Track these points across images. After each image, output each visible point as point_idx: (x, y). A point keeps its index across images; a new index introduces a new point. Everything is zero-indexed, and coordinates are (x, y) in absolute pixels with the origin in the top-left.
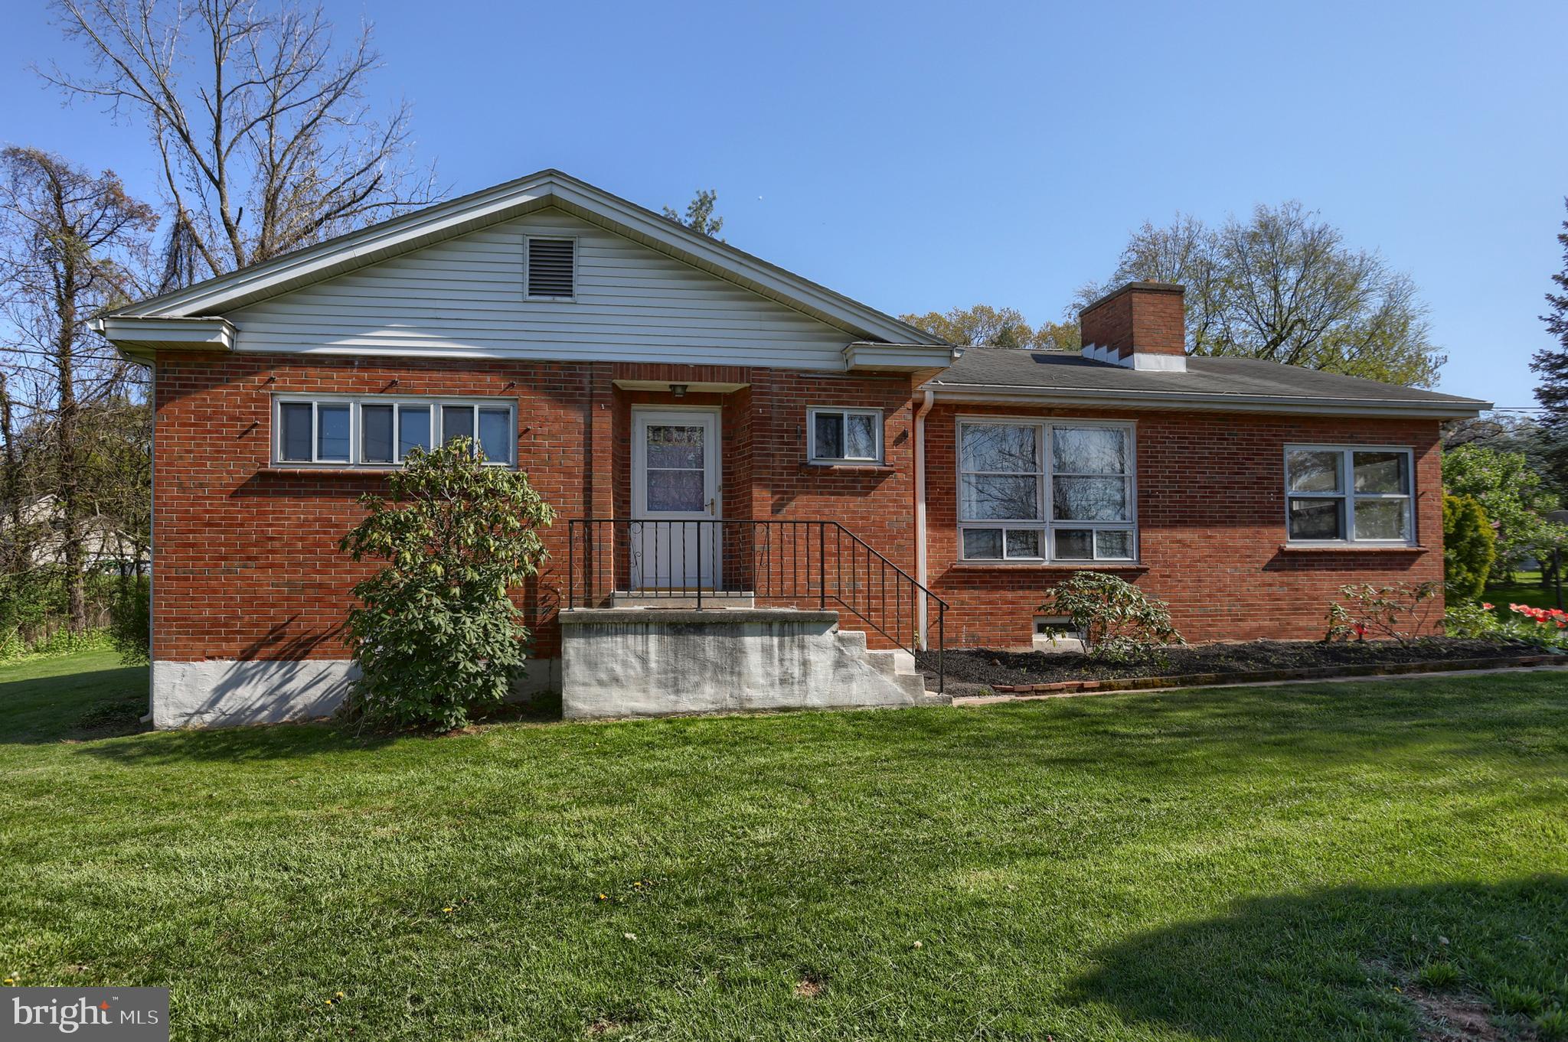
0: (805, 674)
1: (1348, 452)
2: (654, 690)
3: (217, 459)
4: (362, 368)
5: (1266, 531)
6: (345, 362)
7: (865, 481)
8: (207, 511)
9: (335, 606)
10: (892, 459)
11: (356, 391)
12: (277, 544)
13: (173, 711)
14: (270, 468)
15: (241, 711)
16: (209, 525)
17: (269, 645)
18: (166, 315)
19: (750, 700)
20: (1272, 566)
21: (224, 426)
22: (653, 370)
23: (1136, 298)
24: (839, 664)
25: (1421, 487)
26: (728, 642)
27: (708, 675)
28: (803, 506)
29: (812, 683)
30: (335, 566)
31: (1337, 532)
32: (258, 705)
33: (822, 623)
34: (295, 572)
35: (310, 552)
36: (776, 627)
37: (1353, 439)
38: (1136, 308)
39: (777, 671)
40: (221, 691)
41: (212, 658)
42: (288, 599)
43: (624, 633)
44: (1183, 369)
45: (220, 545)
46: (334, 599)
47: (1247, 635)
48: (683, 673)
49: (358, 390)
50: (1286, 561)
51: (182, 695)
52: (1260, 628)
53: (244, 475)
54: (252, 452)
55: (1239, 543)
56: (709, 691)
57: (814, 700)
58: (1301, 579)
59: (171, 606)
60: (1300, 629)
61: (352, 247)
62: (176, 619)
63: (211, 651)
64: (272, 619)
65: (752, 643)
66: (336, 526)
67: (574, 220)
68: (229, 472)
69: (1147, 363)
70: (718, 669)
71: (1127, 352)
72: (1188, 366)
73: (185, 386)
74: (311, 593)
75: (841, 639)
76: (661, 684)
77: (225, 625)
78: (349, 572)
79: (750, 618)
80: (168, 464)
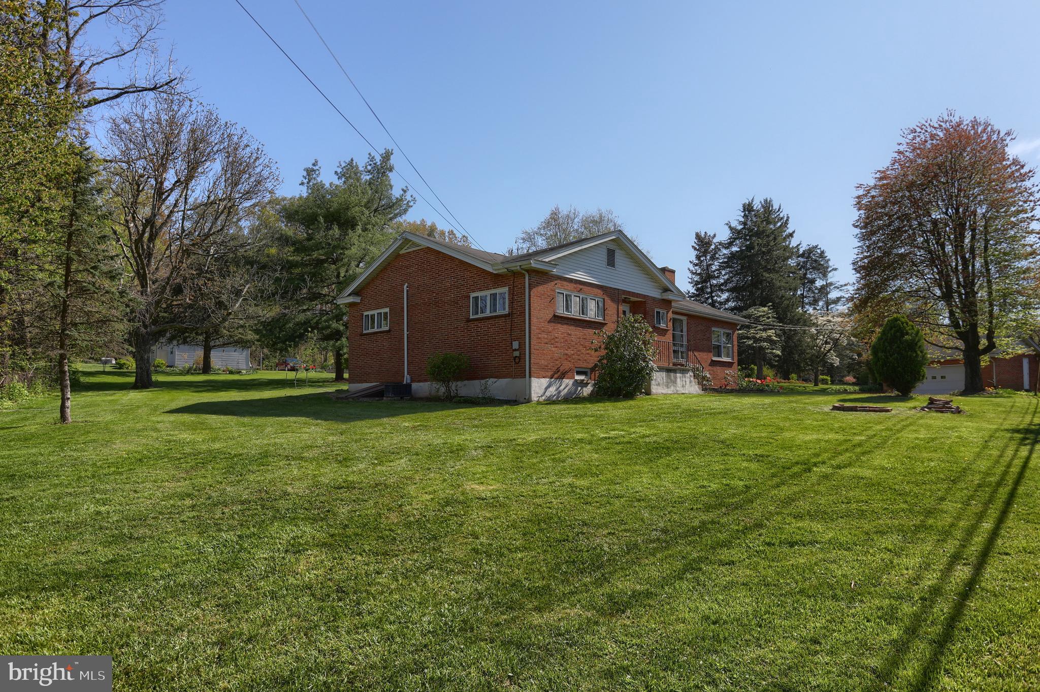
0: (685, 385)
1: (721, 331)
3: (545, 309)
4: (574, 283)
5: (709, 354)
7: (665, 332)
8: (543, 327)
9: (570, 362)
12: (558, 340)
13: (536, 395)
14: (556, 314)
15: (550, 396)
16: (543, 331)
17: (556, 373)
18: (545, 260)
19: (678, 391)
20: (711, 364)
21: (546, 298)
22: (629, 293)
24: (690, 382)
25: (734, 343)
26: (675, 375)
27: (672, 384)
30: (570, 348)
31: (719, 356)
32: (554, 394)
33: (688, 371)
34: (562, 349)
35: (565, 343)
36: (682, 371)
37: (723, 327)
39: (682, 383)
40: (546, 389)
41: (544, 378)
42: (560, 358)
43: (660, 372)
45: (546, 339)
46: (569, 359)
48: (669, 383)
49: (574, 291)
50: (713, 363)
51: (538, 390)
53: (551, 315)
54: (552, 308)
55: (705, 356)
56: (673, 388)
57: (687, 392)
58: (716, 368)
59: (535, 359)
62: (538, 364)
63: (544, 375)
64: (556, 365)
65: (678, 375)
66: (570, 335)
67: (619, 245)
68: (547, 314)
70: (673, 382)
73: (538, 283)
74: (565, 357)
75: (690, 376)
76: (666, 386)
77: (547, 366)
78: (573, 351)
79: (678, 369)
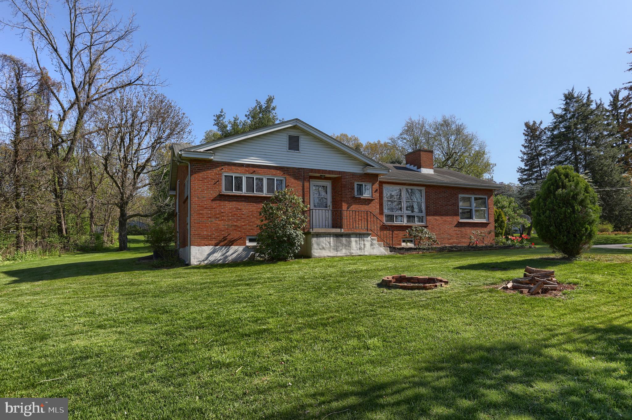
0: (364, 247)
1: (473, 197)
2: (332, 251)
3: (208, 190)
4: (246, 167)
5: (455, 217)
6: (242, 165)
7: (368, 201)
8: (205, 205)
9: (240, 231)
10: (374, 196)
11: (244, 173)
12: (224, 214)
13: (196, 260)
14: (223, 193)
15: (215, 260)
16: (206, 208)
17: (222, 242)
18: (198, 150)
19: (353, 253)
20: (456, 226)
21: (210, 181)
22: (318, 171)
23: (422, 153)
24: (372, 245)
25: (489, 206)
26: (348, 239)
27: (344, 247)
28: (354, 207)
29: (366, 249)
30: (240, 220)
31: (471, 218)
32: (219, 259)
33: (368, 235)
34: (229, 222)
35: (233, 216)
36: (358, 236)
37: (474, 194)
38: (422, 156)
39: (358, 246)
40: (209, 255)
41: (207, 245)
42: (227, 229)
43: (325, 237)
44: (433, 173)
45: (209, 214)
46: (239, 229)
47: (451, 244)
48: (338, 246)
49: (245, 173)
50: (460, 225)
51: (198, 256)
52: (454, 242)
53: (215, 195)
54: (217, 189)
55: (449, 220)
56: (344, 251)
57: (366, 253)
58: (463, 229)
59: (195, 231)
60: (463, 242)
61: (247, 135)
62: (197, 234)
63: (207, 243)
64: (223, 235)
65: (353, 239)
66: (240, 209)
67: (300, 131)
68: (211, 194)
69: (425, 171)
70: (346, 246)
71: (419, 167)
72: (434, 172)
73: (199, 170)
74: (234, 228)
75: (372, 239)
76: (334, 249)
77: (210, 236)
78: (243, 222)
79: (353, 234)
80: (194, 191)
